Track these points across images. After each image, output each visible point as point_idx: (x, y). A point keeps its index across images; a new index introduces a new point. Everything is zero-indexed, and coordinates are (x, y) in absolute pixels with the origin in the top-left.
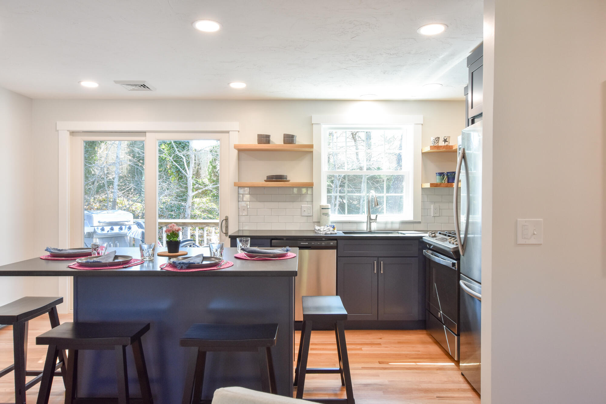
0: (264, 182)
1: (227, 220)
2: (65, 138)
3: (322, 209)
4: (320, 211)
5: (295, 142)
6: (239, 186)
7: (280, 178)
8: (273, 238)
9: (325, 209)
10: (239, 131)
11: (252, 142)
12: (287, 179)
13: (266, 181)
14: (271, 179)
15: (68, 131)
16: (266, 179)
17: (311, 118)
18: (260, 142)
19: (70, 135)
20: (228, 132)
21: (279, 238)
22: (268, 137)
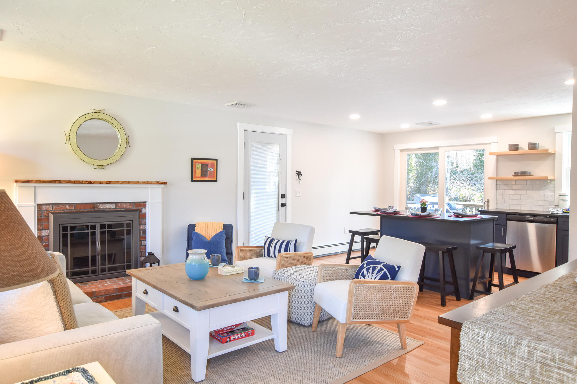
0: (513, 176)
1: (488, 201)
2: (398, 153)
3: (560, 196)
4: (559, 197)
5: (537, 148)
6: (497, 179)
7: (523, 174)
8: (508, 213)
9: (562, 196)
10: (497, 143)
11: (505, 149)
12: (530, 174)
13: (514, 176)
14: (517, 174)
15: (399, 149)
16: (513, 174)
17: (554, 128)
18: (510, 150)
19: (400, 151)
20: (490, 144)
21: (512, 214)
22: (517, 145)
